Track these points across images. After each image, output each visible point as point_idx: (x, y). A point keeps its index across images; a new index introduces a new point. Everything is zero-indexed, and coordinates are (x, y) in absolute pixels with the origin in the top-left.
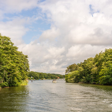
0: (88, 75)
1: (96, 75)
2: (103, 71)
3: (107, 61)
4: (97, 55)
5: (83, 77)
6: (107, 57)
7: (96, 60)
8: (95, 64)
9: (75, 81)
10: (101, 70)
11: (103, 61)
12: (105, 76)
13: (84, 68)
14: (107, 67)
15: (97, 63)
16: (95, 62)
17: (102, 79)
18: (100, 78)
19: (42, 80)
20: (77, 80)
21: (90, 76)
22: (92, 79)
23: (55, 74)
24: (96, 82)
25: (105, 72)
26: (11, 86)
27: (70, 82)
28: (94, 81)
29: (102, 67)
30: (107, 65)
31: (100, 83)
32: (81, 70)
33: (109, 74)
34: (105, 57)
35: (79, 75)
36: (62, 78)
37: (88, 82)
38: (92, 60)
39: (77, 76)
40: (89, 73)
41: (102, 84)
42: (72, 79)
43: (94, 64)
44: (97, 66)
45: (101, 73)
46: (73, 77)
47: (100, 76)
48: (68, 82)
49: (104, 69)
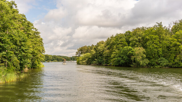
0: (100, 57)
1: (108, 57)
2: (114, 54)
3: (118, 45)
4: (109, 39)
5: (95, 59)
6: (118, 41)
7: (108, 43)
8: (107, 47)
9: (87, 63)
10: (113, 53)
11: (114, 45)
12: (116, 59)
13: (96, 51)
14: (119, 50)
15: (109, 46)
16: (107, 45)
17: (113, 61)
18: (112, 60)
19: (49, 62)
20: (89, 62)
21: (101, 58)
22: (104, 61)
23: (61, 56)
24: (108, 63)
25: (116, 55)
26: (32, 68)
27: (83, 64)
28: (106, 63)
29: (114, 50)
30: (118, 48)
31: (112, 65)
32: (93, 53)
33: (120, 57)
34: (116, 41)
35: (91, 57)
36: (68, 60)
37: (100, 64)
38: (103, 43)
39: (89, 58)
40: (101, 55)
41: (113, 66)
42: (84, 61)
43: (105, 47)
44: (108, 49)
45: (112, 55)
46: (85, 60)
47: (112, 59)
48: (80, 64)
49: (115, 51)
